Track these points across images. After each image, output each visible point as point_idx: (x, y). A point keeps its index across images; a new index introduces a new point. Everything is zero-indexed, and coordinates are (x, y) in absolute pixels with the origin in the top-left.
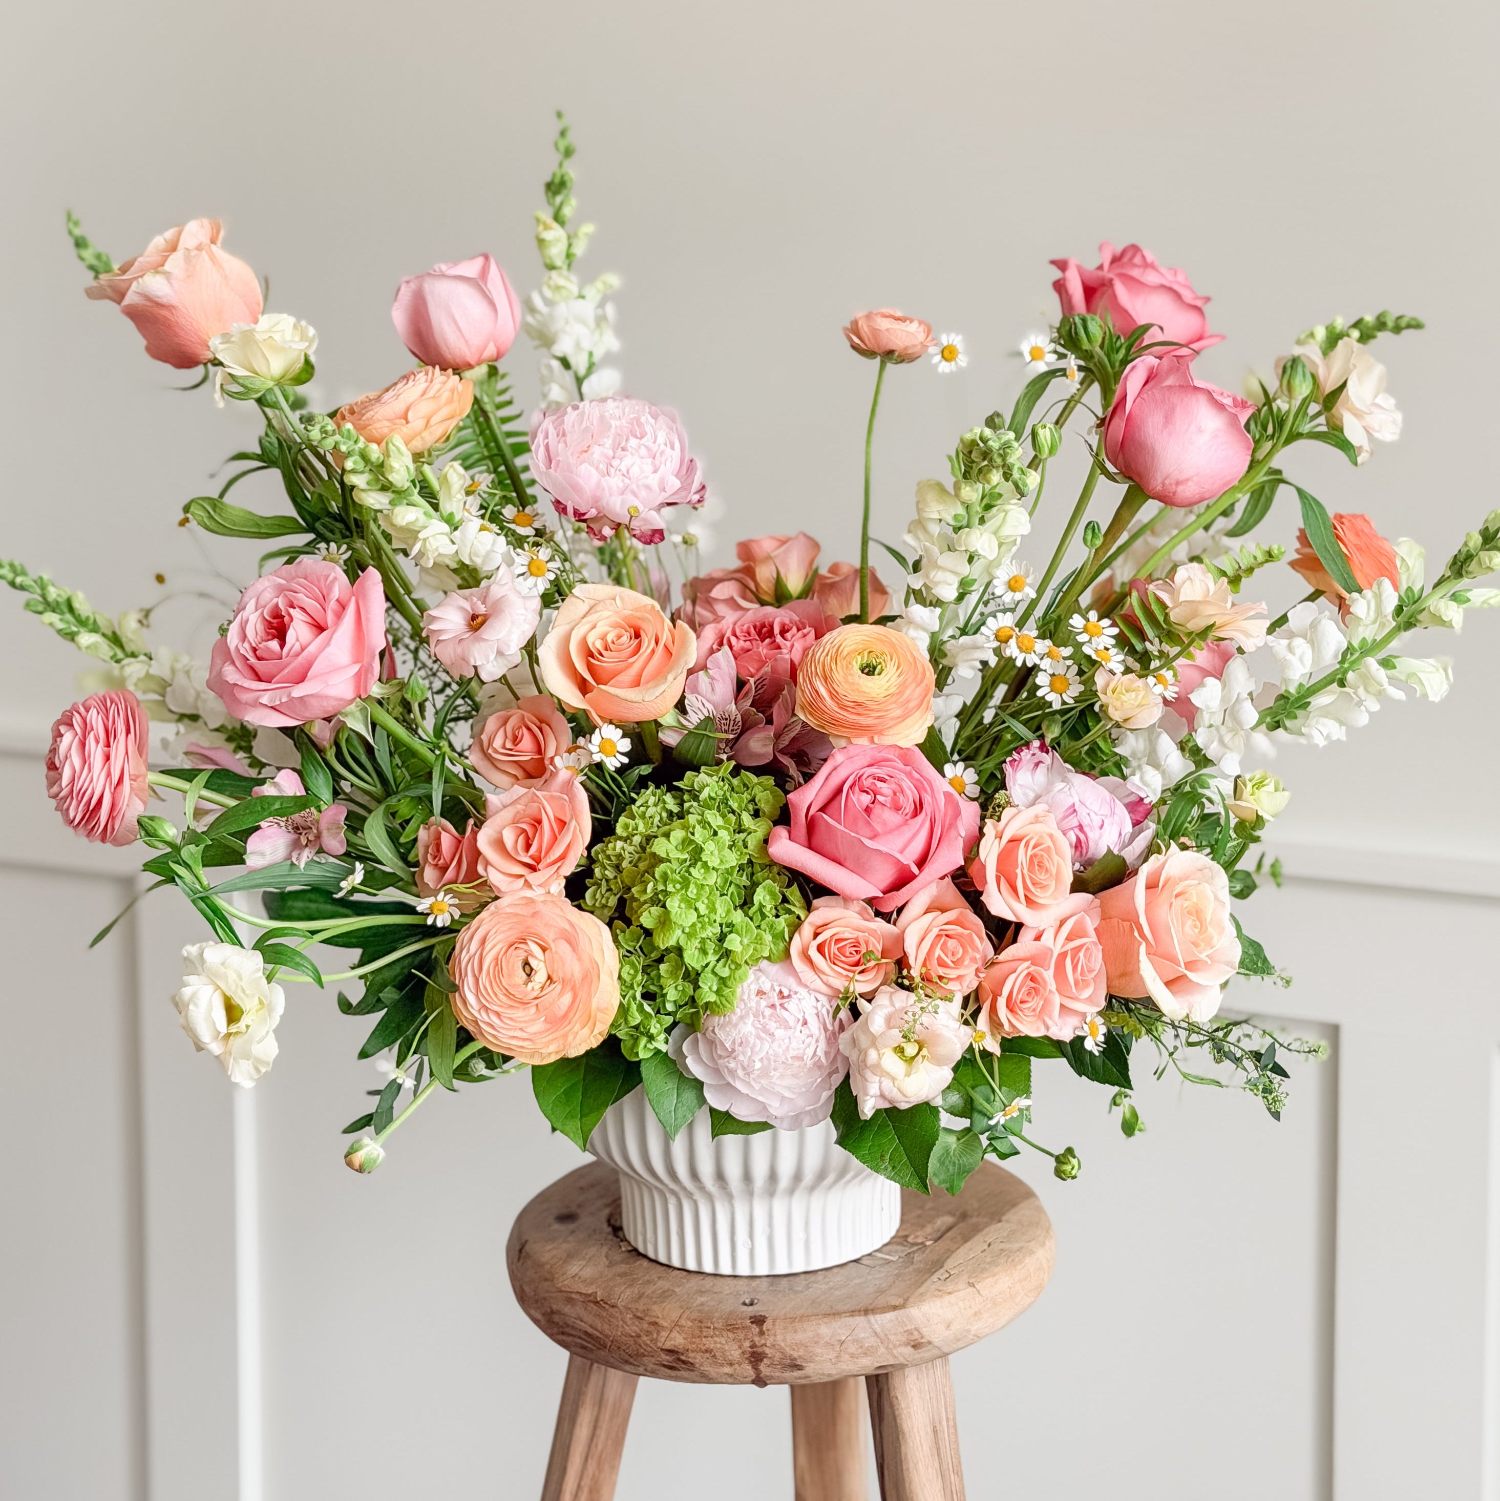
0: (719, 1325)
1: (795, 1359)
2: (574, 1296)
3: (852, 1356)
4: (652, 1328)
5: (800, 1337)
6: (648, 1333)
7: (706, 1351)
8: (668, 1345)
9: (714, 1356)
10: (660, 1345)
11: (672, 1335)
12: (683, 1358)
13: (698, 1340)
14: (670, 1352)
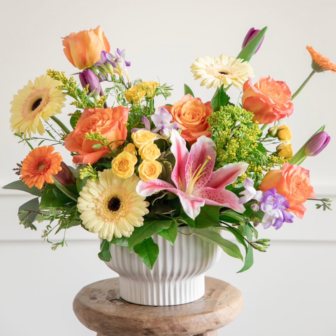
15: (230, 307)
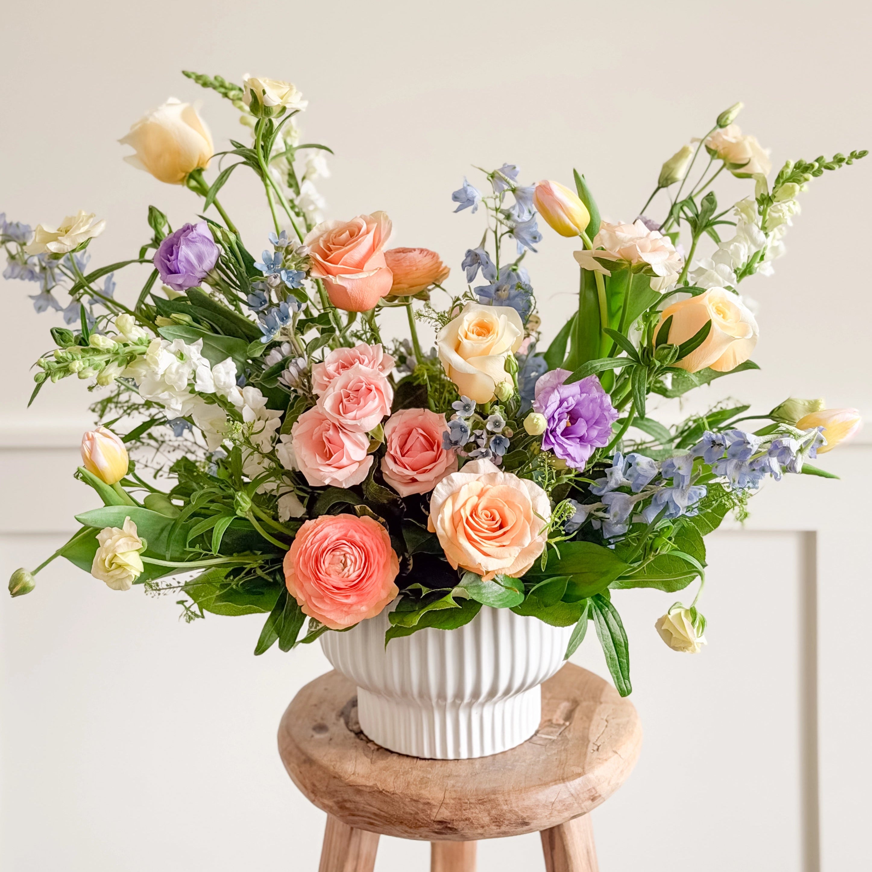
0: (473, 801)
1: (524, 819)
2: (360, 788)
3: (559, 812)
4: (426, 807)
5: (527, 803)
6: (423, 811)
7: (466, 819)
8: (439, 818)
9: (472, 822)
10: (432, 818)
11: (441, 811)
12: (449, 826)
13: (459, 813)
14: (440, 822)
15: (620, 756)
